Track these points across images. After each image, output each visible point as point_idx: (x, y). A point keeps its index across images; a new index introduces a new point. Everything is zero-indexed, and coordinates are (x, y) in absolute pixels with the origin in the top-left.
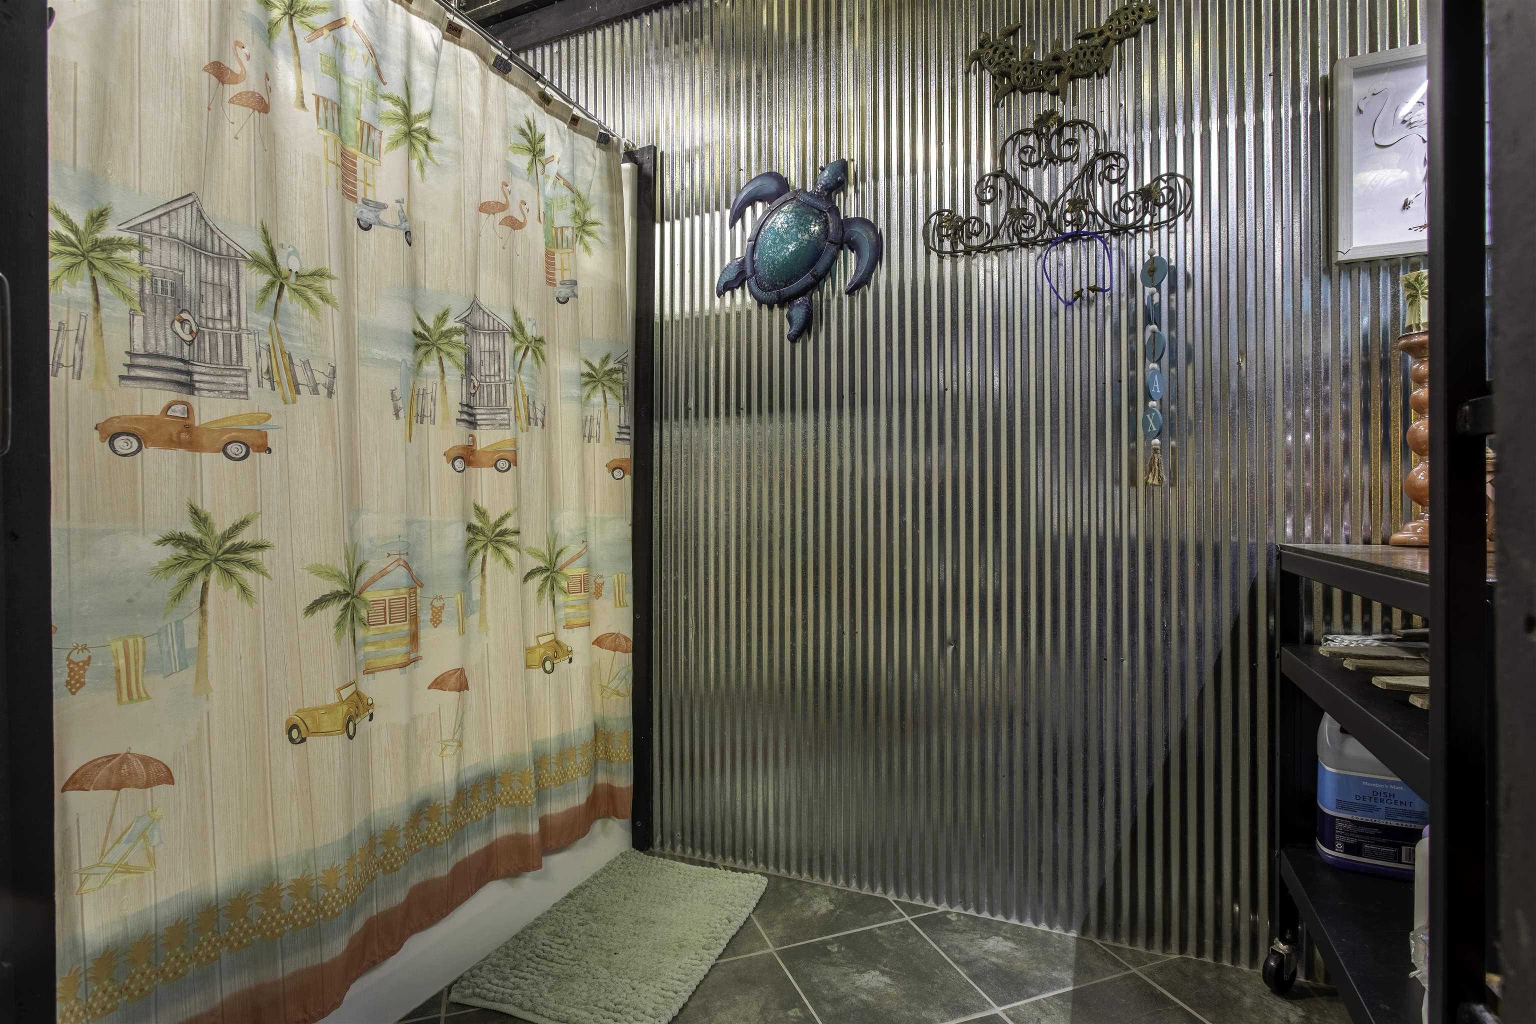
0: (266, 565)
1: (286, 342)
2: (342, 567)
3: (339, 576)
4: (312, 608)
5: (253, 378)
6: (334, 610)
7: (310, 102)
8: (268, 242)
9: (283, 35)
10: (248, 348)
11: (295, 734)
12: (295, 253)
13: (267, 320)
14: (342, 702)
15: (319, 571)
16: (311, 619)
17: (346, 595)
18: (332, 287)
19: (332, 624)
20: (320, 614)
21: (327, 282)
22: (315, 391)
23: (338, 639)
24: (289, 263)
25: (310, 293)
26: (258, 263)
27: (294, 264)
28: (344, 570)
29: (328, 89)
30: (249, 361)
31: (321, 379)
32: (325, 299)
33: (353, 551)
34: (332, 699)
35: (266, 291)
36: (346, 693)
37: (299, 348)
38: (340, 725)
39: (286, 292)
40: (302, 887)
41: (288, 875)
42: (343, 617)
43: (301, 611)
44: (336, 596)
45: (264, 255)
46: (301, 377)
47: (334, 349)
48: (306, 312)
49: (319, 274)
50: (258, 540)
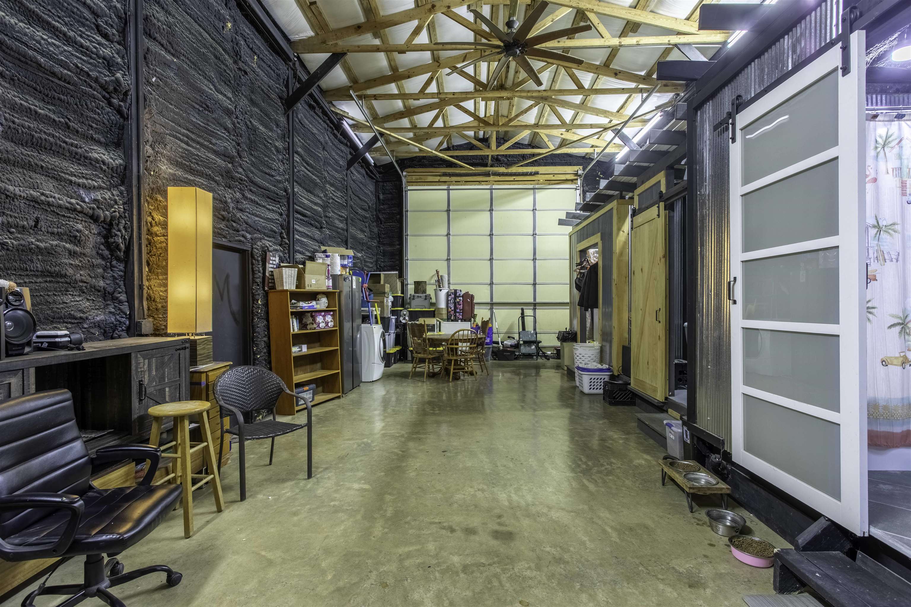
0: (875, 313)
1: (882, 247)
2: (901, 315)
3: (900, 318)
4: (890, 327)
5: (872, 260)
6: (898, 328)
7: (890, 171)
8: (877, 219)
9: (882, 154)
10: (871, 252)
11: (884, 363)
12: (885, 219)
13: (876, 242)
14: (901, 357)
15: (893, 316)
16: (889, 330)
17: (903, 324)
18: (898, 228)
19: (898, 332)
20: (893, 329)
21: (896, 226)
22: (892, 261)
23: (900, 337)
24: (882, 223)
25: (890, 231)
26: (874, 227)
27: (885, 223)
28: (902, 316)
29: (897, 164)
30: (871, 255)
31: (894, 257)
32: (895, 231)
33: (904, 310)
34: (897, 355)
35: (876, 234)
36: (902, 354)
37: (885, 249)
38: (900, 363)
39: (882, 232)
40: (885, 408)
41: (882, 403)
42: (901, 331)
43: (886, 328)
44: (899, 324)
45: (876, 224)
46: (886, 257)
47: (898, 247)
48: (889, 237)
49: (894, 224)
50: (873, 306)
